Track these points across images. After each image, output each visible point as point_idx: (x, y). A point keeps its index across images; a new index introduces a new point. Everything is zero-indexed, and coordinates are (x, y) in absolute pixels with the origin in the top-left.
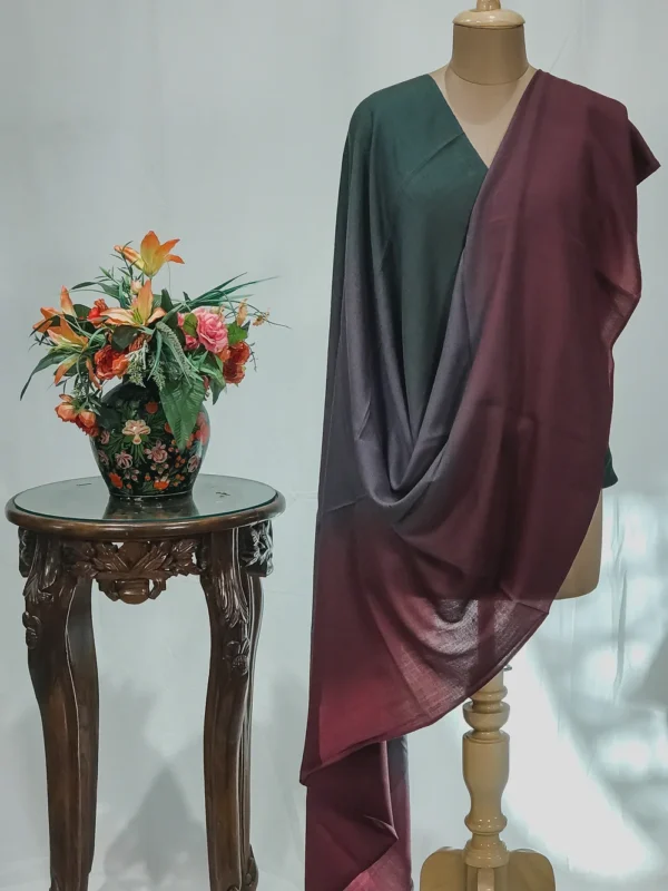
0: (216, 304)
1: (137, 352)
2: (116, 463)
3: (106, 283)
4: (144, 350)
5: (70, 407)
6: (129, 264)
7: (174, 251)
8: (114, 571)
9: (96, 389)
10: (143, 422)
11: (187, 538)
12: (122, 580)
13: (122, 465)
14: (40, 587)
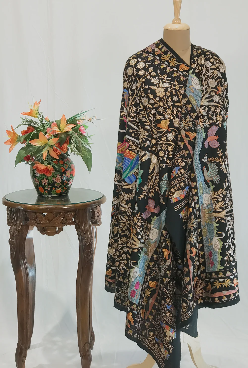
2: (41, 183)
8: (43, 224)
11: (70, 211)
12: (47, 227)
13: (44, 184)
14: (15, 229)
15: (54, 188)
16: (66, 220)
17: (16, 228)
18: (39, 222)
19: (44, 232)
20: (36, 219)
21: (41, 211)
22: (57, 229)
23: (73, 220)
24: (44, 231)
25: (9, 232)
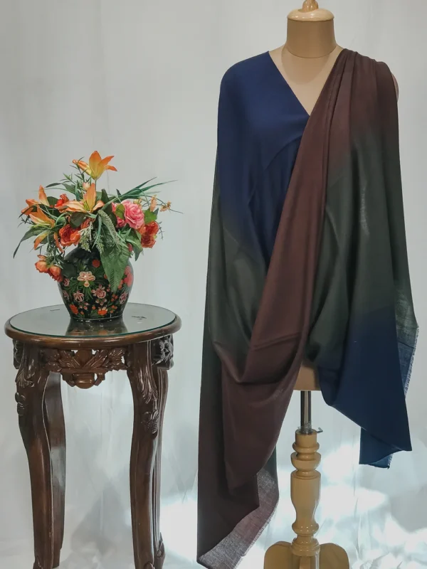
0: (136, 198)
1: (86, 229)
2: (73, 298)
3: (67, 183)
4: (90, 228)
5: (44, 263)
6: (82, 171)
7: (110, 164)
8: (72, 368)
9: (60, 252)
10: (91, 273)
11: (118, 347)
12: (77, 373)
13: (78, 300)
14: (25, 377)
15: (94, 308)
16: (111, 361)
17: (27, 374)
18: (64, 366)
19: (73, 382)
20: (60, 361)
21: (69, 347)
22: (96, 377)
23: (123, 361)
24: (74, 380)
25: (16, 381)
